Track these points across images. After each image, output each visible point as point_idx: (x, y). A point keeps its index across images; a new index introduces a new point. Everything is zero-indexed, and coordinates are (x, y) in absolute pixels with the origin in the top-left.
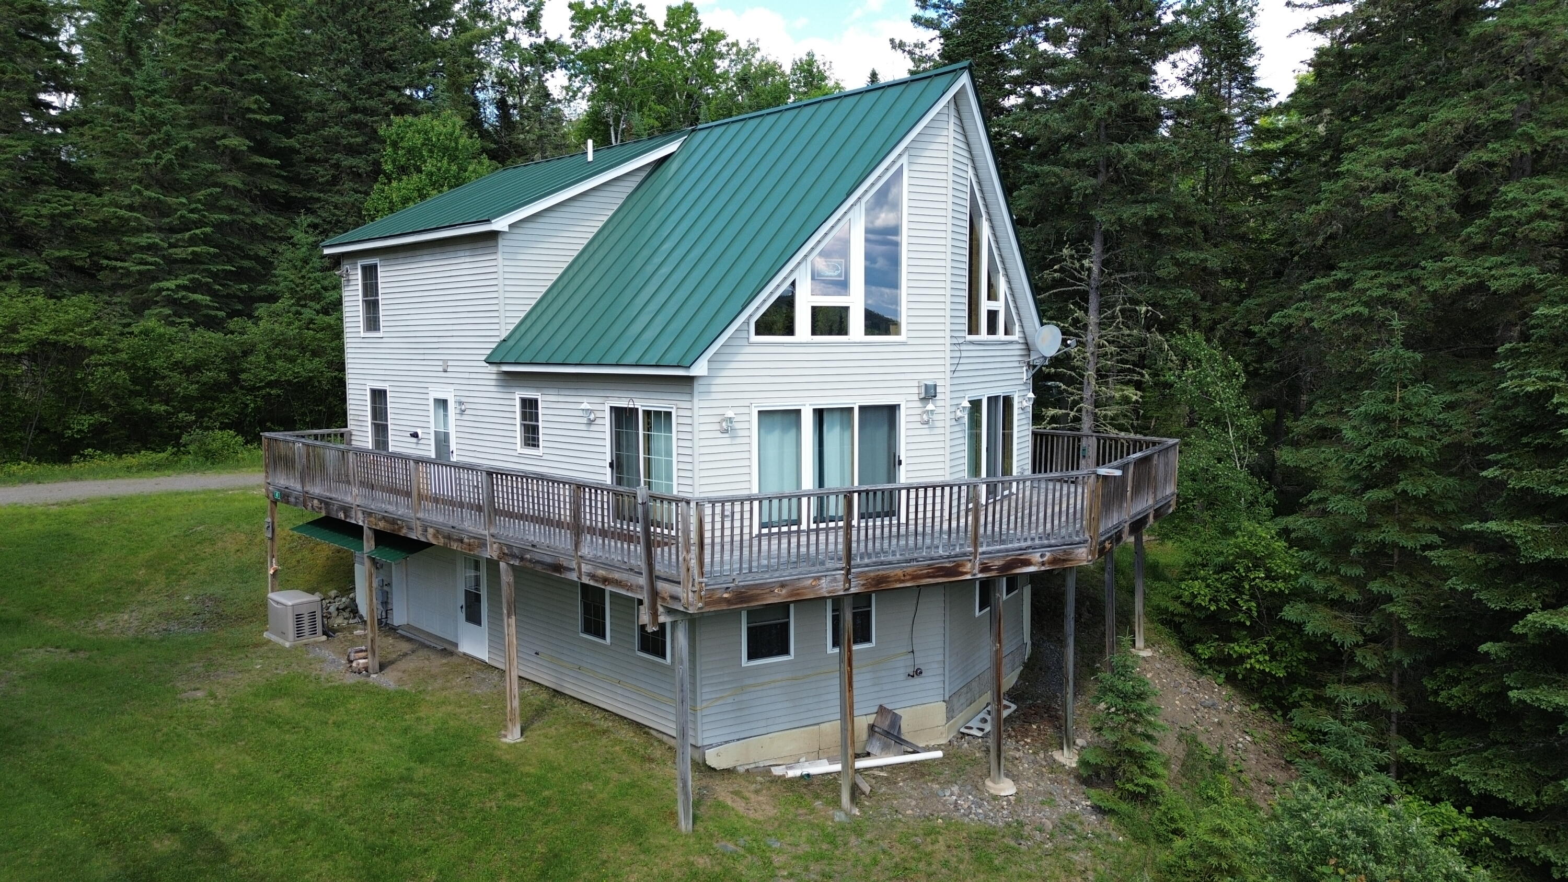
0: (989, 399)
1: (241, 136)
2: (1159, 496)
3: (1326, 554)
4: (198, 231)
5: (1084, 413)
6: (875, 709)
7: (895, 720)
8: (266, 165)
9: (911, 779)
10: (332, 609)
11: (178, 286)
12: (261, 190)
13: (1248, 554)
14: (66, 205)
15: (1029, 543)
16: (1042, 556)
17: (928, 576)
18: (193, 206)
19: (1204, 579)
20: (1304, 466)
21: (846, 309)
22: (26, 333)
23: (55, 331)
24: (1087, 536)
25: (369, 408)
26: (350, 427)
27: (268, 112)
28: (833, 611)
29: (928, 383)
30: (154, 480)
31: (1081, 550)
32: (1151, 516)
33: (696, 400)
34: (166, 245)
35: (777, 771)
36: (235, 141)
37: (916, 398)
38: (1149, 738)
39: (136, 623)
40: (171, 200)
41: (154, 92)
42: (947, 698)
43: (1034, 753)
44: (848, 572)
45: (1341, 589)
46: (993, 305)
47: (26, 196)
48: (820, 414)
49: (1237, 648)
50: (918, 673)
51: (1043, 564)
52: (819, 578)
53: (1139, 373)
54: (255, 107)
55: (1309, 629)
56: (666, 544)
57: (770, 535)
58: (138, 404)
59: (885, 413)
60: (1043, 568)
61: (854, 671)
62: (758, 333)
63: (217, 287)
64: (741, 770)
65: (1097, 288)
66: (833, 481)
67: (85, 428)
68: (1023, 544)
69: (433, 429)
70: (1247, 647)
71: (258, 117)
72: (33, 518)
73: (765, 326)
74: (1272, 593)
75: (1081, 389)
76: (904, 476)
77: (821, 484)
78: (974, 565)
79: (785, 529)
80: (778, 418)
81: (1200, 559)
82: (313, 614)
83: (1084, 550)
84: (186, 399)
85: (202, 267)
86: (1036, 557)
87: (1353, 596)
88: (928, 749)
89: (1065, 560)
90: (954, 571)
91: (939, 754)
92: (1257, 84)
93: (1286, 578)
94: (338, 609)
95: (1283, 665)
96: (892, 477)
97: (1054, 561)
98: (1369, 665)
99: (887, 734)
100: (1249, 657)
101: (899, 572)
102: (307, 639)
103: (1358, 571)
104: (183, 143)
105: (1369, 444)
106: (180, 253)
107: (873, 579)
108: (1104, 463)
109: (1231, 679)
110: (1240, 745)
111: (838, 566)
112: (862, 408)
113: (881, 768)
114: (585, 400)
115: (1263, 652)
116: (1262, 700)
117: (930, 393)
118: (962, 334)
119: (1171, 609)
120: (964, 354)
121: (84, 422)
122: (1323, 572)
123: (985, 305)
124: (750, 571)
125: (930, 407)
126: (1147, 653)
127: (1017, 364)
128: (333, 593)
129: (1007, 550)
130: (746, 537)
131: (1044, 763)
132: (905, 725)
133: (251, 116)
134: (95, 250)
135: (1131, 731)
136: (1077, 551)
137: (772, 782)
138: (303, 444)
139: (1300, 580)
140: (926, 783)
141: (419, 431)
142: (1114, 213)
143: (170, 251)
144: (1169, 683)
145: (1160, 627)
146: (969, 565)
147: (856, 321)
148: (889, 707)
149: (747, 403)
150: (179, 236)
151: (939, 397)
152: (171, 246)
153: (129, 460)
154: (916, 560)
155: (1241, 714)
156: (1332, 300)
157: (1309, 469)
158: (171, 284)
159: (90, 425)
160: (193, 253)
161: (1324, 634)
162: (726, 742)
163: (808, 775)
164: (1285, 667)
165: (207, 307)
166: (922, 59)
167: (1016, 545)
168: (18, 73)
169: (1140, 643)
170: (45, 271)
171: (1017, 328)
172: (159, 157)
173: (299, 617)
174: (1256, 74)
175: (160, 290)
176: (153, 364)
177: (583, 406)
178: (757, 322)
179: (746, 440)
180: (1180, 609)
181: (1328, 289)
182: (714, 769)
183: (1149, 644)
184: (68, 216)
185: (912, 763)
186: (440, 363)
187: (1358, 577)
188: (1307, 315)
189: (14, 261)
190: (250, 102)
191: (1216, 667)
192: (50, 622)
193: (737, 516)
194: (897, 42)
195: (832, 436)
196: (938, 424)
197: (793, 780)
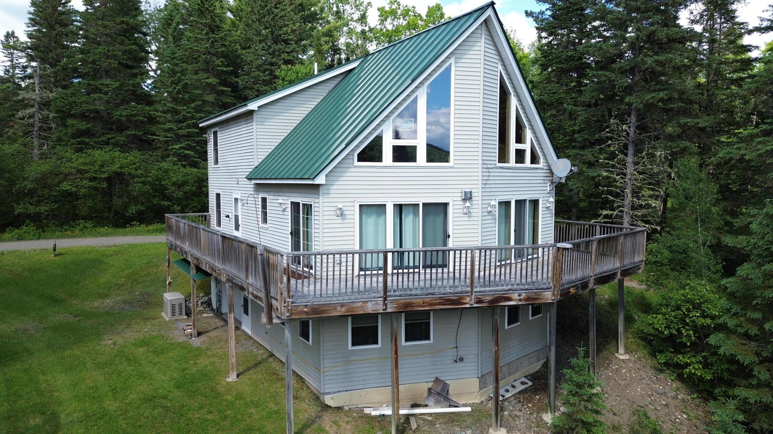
0: (517, 201)
1: (215, 78)
2: (627, 261)
3: (739, 303)
4: (190, 122)
5: (625, 213)
6: (433, 379)
7: (445, 388)
8: (225, 91)
9: (446, 423)
10: (199, 303)
11: (180, 147)
12: (222, 102)
13: (688, 301)
14: (134, 111)
15: (510, 287)
16: (519, 295)
17: (440, 304)
18: (189, 110)
19: (664, 314)
20: (739, 247)
21: (415, 147)
22: (107, 168)
23: (121, 168)
24: (551, 285)
25: (215, 203)
26: (210, 212)
27: (228, 66)
28: (406, 320)
29: (466, 190)
30: (155, 237)
31: (547, 293)
32: (619, 274)
33: (321, 198)
34: (176, 129)
35: (367, 411)
36: (213, 80)
37: (460, 199)
38: (597, 412)
39: (111, 304)
40: (179, 108)
41: (175, 58)
42: (480, 376)
43: (531, 413)
44: (385, 299)
45: (747, 326)
46: (520, 146)
47: (118, 107)
48: (399, 208)
49: (681, 358)
50: (461, 360)
51: (520, 300)
52: (366, 302)
53: (658, 191)
54: (220, 64)
55: (721, 351)
56: (305, 277)
57: (365, 275)
58: (155, 201)
59: (442, 208)
60: (520, 303)
61: (399, 358)
62: (359, 160)
63: (198, 148)
64: (346, 408)
65: (633, 142)
66: (408, 245)
67: (134, 212)
68: (505, 288)
69: (234, 214)
70: (689, 358)
71: (222, 68)
72: (91, 252)
73: (363, 157)
74: (703, 326)
75: (623, 200)
76: (451, 244)
77: (401, 246)
78: (471, 299)
79: (375, 272)
80: (374, 209)
81: (665, 302)
82: (181, 305)
83: (550, 293)
84: (178, 199)
85: (192, 138)
86: (515, 296)
87: (754, 331)
88: (465, 405)
89: (536, 299)
90: (458, 301)
91: (469, 409)
92: (737, 20)
93: (713, 318)
94: (202, 303)
95: (712, 371)
96: (445, 244)
97: (528, 299)
98: (763, 378)
99: (439, 394)
100: (690, 365)
101: (420, 301)
102: (178, 317)
103: (758, 315)
104: (186, 81)
105: (768, 233)
106: (182, 132)
107: (403, 304)
108: (565, 241)
109: (680, 377)
110: (678, 420)
111: (379, 295)
112: (424, 204)
113: (430, 414)
114: (280, 198)
115: (700, 362)
116: (700, 392)
117: (468, 197)
118: (494, 162)
119: (645, 331)
120: (491, 174)
121: (133, 209)
122: (735, 314)
123: (513, 146)
124: (321, 296)
125: (468, 204)
126: (626, 357)
127: (542, 182)
128: (201, 295)
129: (496, 291)
130: (350, 276)
131: (534, 421)
132: (451, 391)
133: (219, 68)
134: (146, 131)
135: (586, 408)
136: (544, 294)
137: (362, 417)
138: (176, 220)
139: (722, 319)
140: (452, 426)
141: (230, 215)
142: (640, 98)
143: (178, 131)
144: (636, 377)
145: (639, 341)
146: (468, 299)
147: (422, 154)
148: (442, 379)
149: (352, 200)
150: (182, 124)
151: (474, 198)
152: (179, 129)
153: (151, 227)
154: (433, 294)
155: (683, 400)
156: (760, 143)
157: (743, 249)
158: (177, 147)
159: (136, 211)
160: (187, 132)
161: (731, 355)
162: (339, 392)
163: (383, 415)
164: (713, 373)
165: (195, 157)
166: (542, 20)
167: (500, 288)
168: (114, 51)
169: (621, 350)
170: (123, 141)
171: (542, 160)
172: (175, 88)
173: (173, 306)
174: (737, 14)
175: (173, 149)
176: (163, 183)
177: (279, 201)
178: (358, 155)
179: (352, 221)
180: (652, 331)
181: (757, 136)
182: (330, 407)
183: (626, 350)
184: (135, 116)
185: (451, 413)
186: (236, 180)
187: (757, 320)
188: (742, 152)
189: (110, 136)
190: (218, 62)
191: (672, 369)
192: (75, 302)
193: (344, 264)
194: (529, 12)
195: (408, 220)
196: (473, 214)
197: (375, 417)
